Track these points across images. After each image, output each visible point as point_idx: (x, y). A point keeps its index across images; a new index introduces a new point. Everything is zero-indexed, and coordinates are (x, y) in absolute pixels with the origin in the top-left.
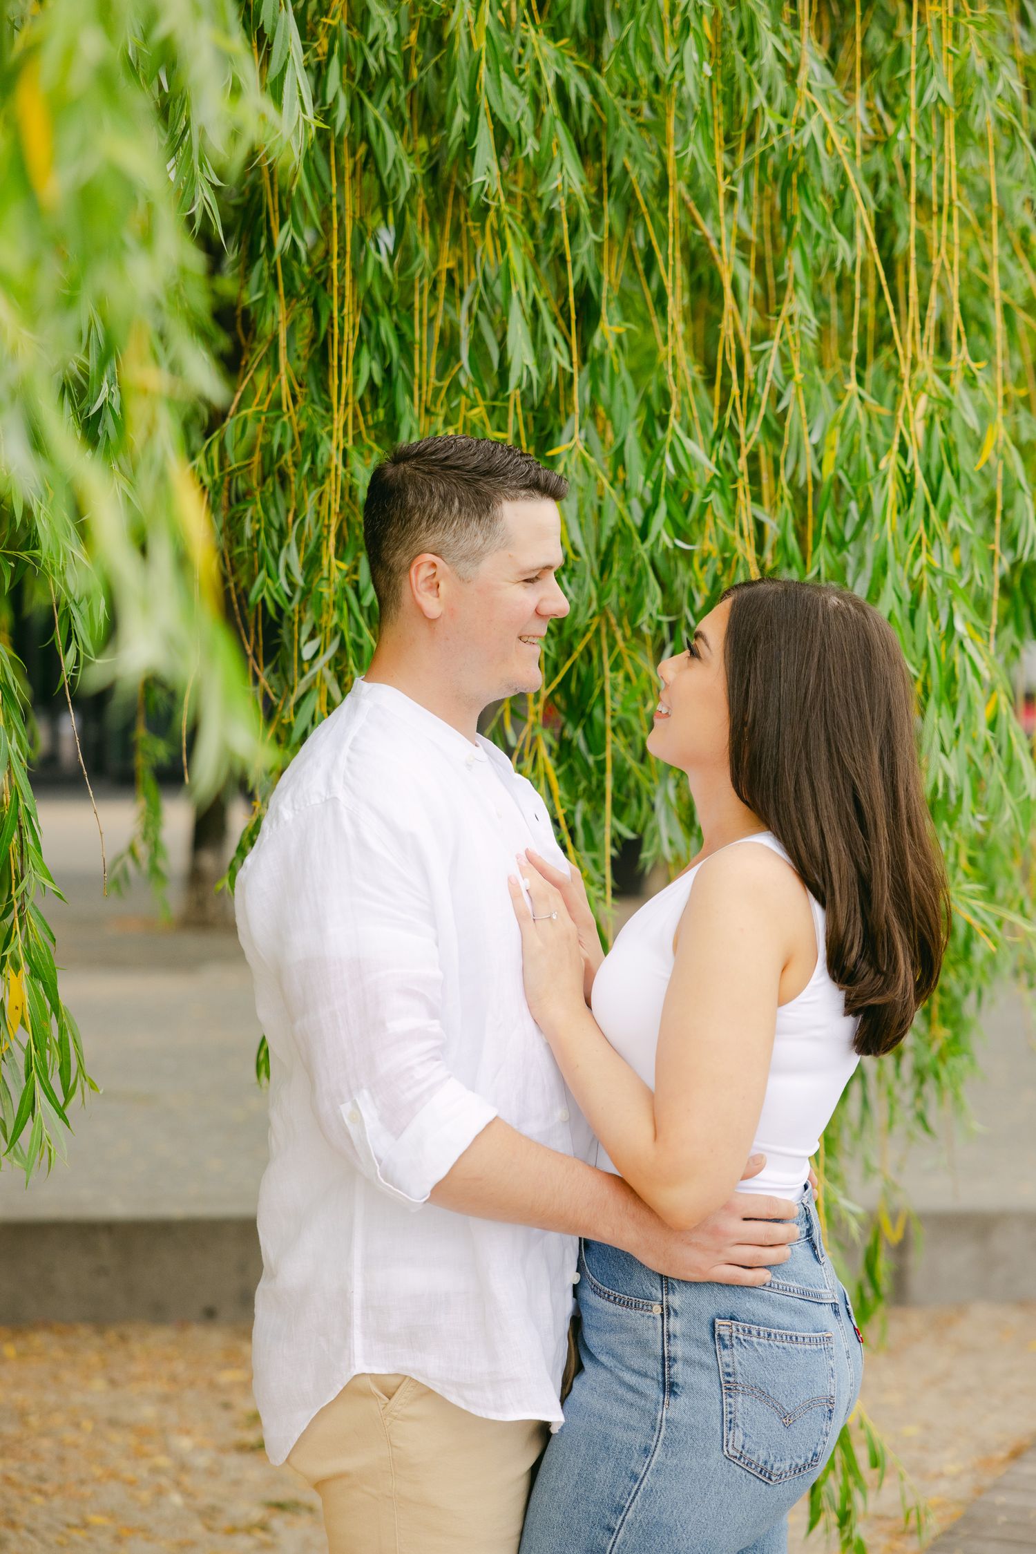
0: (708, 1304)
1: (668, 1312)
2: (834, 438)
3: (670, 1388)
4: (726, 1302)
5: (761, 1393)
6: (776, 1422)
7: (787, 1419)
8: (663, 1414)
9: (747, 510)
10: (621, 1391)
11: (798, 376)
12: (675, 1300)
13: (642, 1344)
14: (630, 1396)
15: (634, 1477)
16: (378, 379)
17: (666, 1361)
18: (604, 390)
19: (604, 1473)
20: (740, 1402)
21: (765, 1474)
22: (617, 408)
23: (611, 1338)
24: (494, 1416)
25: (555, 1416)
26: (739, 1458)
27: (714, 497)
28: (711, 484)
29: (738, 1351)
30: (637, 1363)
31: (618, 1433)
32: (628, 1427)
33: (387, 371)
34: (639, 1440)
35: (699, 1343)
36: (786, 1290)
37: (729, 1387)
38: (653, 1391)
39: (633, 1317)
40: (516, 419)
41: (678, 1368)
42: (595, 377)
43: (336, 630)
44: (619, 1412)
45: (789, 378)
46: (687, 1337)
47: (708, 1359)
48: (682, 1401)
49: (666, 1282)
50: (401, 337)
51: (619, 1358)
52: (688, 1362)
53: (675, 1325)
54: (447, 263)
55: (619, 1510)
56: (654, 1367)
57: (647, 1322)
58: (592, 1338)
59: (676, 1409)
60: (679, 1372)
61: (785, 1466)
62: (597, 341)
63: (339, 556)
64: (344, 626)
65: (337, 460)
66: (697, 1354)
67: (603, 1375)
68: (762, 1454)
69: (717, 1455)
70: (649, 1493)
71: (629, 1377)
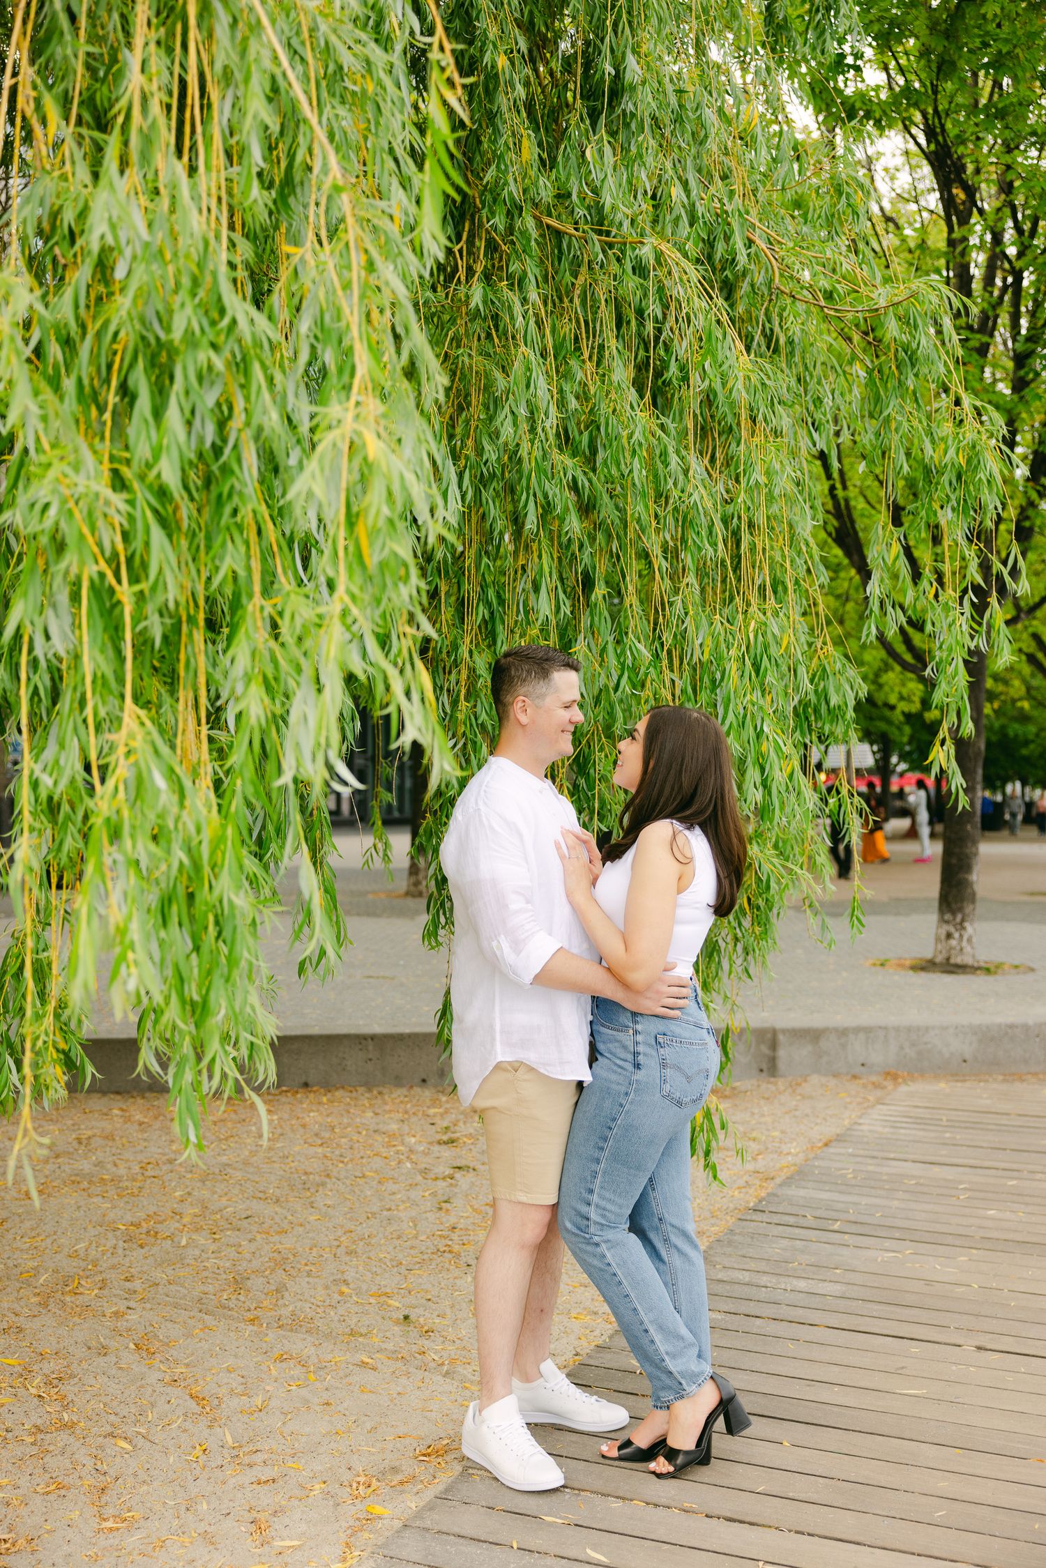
0: (654, 1027)
1: (636, 1032)
2: (709, 642)
3: (637, 1066)
4: (662, 1026)
6: (684, 1081)
7: (689, 1079)
8: (635, 1077)
9: (668, 675)
10: (615, 1068)
11: (691, 613)
12: (639, 1027)
13: (625, 1047)
14: (619, 1070)
15: (621, 1105)
16: (487, 617)
17: (636, 1054)
18: (596, 619)
19: (607, 1104)
20: (668, 1072)
21: (679, 1104)
22: (602, 629)
23: (610, 1046)
24: (559, 1078)
25: (586, 1078)
26: (667, 1096)
27: (651, 669)
28: (650, 664)
29: (667, 1049)
30: (623, 1055)
31: (614, 1086)
32: (619, 1084)
33: (492, 613)
34: (623, 1089)
35: (650, 1045)
36: (687, 1022)
37: (664, 1065)
38: (630, 1067)
39: (620, 1036)
40: (553, 636)
41: (641, 1057)
42: (592, 615)
43: (464, 734)
44: (613, 1077)
45: (686, 614)
46: (646, 1043)
47: (654, 1053)
48: (643, 1072)
49: (635, 1016)
50: (499, 596)
51: (615, 1055)
52: (645, 1054)
53: (639, 1038)
54: (521, 562)
55: (614, 1120)
56: (630, 1057)
57: (627, 1038)
58: (601, 1047)
59: (640, 1075)
60: (641, 1059)
61: (688, 1099)
62: (593, 597)
63: (467, 700)
64: (468, 732)
65: (466, 655)
66: (649, 1050)
67: (606, 1061)
68: (678, 1094)
69: (658, 1095)
70: (627, 1112)
71: (618, 1062)
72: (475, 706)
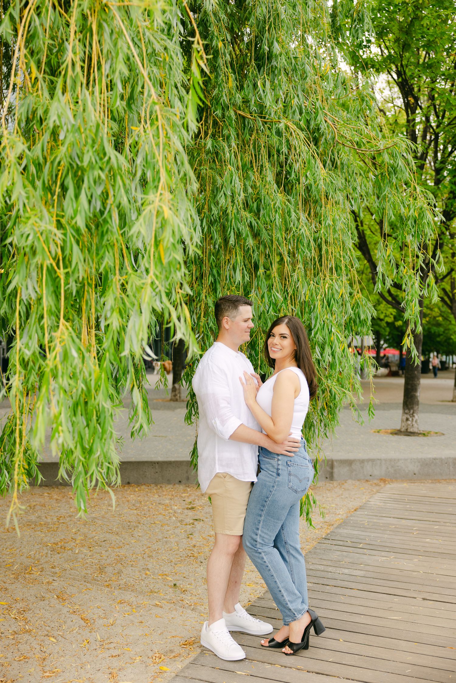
0: (286, 459)
1: (278, 460)
2: (308, 292)
4: (289, 459)
5: (296, 476)
6: (298, 482)
7: (300, 481)
8: (277, 480)
9: (290, 307)
10: (269, 475)
11: (300, 280)
13: (273, 466)
14: (270, 476)
15: (271, 491)
16: (213, 281)
17: (278, 469)
18: (260, 283)
19: (265, 491)
20: (292, 477)
21: (296, 491)
22: (262, 287)
23: (267, 466)
24: (243, 480)
25: (255, 480)
26: (291, 488)
27: (283, 304)
28: (283, 302)
29: (291, 468)
30: (272, 470)
31: (268, 483)
32: (270, 482)
33: (215, 280)
34: (272, 484)
35: (284, 466)
36: (300, 456)
37: (290, 474)
38: (275, 475)
39: (271, 461)
40: (241, 290)
41: (280, 471)
42: (258, 281)
43: (203, 332)
44: (268, 479)
45: (298, 281)
46: (282, 465)
47: (286, 469)
48: (281, 477)
49: (278, 455)
50: (218, 273)
51: (268, 470)
52: (282, 470)
53: (280, 462)
54: (228, 258)
55: (268, 498)
56: (275, 471)
57: (274, 462)
58: (262, 466)
59: (279, 479)
61: (300, 490)
62: (258, 273)
63: (204, 317)
64: (205, 331)
65: (204, 298)
66: (284, 468)
67: (264, 472)
68: (295, 487)
69: (287, 487)
70: (273, 495)
71: (271, 473)
72: (208, 320)
